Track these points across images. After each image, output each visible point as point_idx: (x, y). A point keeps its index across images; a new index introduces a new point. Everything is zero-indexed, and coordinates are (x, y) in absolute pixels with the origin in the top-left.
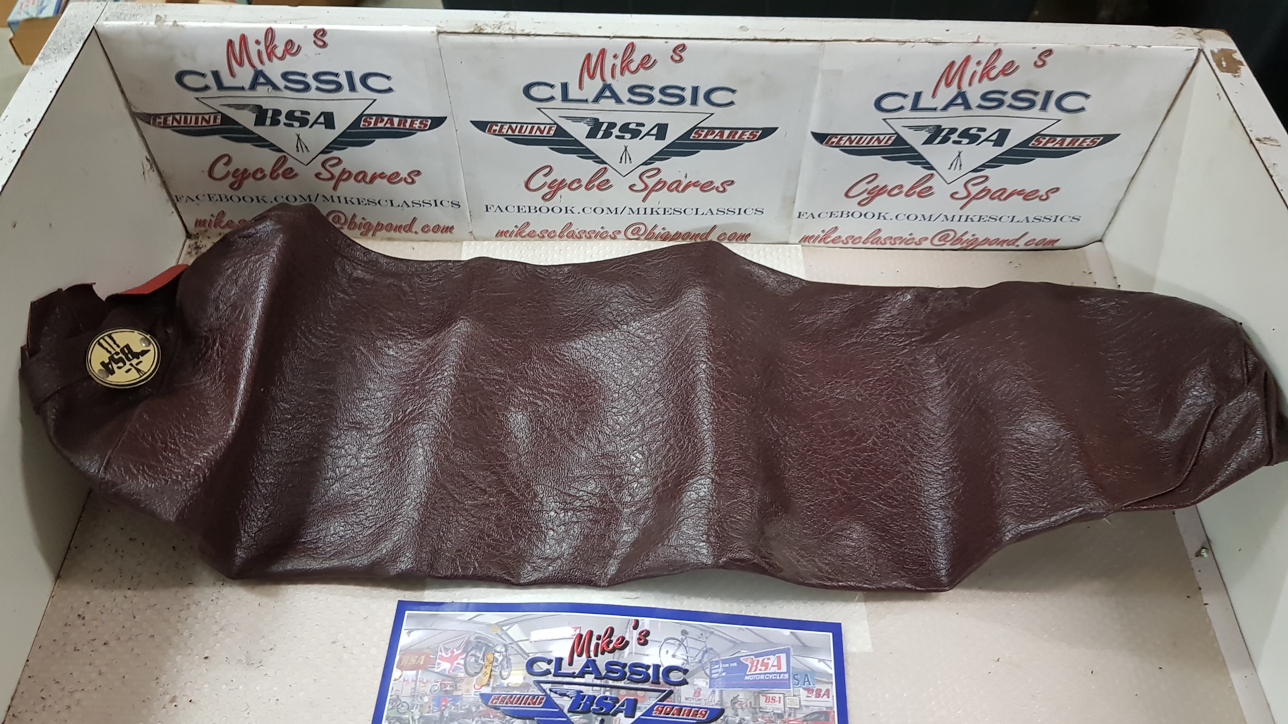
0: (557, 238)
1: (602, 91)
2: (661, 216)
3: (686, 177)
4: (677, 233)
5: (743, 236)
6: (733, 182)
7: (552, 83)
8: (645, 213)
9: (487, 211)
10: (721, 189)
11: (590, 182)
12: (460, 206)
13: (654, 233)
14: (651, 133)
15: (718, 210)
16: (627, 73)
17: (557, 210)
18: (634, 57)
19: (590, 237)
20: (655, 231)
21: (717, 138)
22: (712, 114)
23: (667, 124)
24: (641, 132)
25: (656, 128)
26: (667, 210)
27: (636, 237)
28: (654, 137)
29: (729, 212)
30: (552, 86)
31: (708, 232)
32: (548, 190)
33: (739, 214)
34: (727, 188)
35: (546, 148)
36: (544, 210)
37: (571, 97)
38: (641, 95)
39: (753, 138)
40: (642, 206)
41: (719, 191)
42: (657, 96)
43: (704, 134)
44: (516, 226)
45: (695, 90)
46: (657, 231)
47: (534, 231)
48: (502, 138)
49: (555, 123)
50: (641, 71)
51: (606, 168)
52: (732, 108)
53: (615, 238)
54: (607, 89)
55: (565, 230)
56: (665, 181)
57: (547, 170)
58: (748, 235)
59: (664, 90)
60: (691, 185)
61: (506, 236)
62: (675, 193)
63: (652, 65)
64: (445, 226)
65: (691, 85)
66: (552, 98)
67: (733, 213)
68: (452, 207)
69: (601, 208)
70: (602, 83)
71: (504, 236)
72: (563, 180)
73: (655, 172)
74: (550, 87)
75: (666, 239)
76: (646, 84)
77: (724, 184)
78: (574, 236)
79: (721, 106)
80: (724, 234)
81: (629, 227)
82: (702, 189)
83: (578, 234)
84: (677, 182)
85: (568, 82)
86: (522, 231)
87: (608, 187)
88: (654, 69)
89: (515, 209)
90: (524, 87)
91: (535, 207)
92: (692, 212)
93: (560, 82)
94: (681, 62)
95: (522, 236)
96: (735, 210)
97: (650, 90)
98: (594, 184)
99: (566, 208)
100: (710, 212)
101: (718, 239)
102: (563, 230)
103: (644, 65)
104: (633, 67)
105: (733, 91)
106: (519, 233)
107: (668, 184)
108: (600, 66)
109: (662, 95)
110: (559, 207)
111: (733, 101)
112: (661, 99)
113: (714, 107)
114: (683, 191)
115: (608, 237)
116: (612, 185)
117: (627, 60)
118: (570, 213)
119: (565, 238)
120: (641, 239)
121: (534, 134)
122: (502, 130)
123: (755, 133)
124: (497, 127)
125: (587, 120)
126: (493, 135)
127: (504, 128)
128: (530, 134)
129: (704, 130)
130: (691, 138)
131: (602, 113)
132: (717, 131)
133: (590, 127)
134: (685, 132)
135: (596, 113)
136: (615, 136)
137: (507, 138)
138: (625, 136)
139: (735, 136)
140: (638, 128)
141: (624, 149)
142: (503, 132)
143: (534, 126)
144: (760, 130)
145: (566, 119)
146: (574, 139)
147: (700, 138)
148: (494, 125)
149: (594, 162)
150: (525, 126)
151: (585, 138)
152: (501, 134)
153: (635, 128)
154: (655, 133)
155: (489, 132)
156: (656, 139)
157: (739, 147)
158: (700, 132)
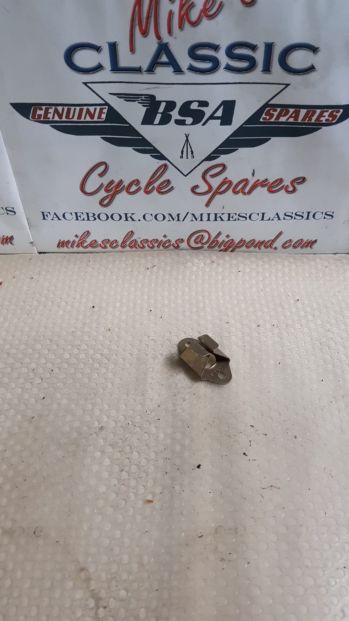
0: (119, 248)
1: (157, 55)
2: (226, 223)
3: (253, 174)
4: (241, 241)
5: (309, 243)
6: (304, 180)
7: (99, 45)
8: (209, 220)
9: (44, 219)
10: (291, 189)
11: (150, 183)
12: (15, 213)
13: (217, 241)
14: (215, 115)
15: (285, 214)
16: (187, 25)
17: (116, 217)
19: (153, 247)
20: (218, 239)
21: (291, 120)
22: (288, 85)
23: (235, 101)
24: (203, 113)
25: (222, 107)
26: (231, 216)
27: (200, 245)
28: (220, 121)
29: (296, 217)
30: (98, 49)
31: (273, 239)
32: (105, 194)
33: (308, 218)
34: (297, 186)
35: (98, 138)
36: (103, 217)
37: (122, 63)
38: (204, 59)
39: (332, 120)
40: (206, 211)
41: (288, 192)
42: (224, 59)
43: (276, 114)
44: (76, 236)
45: (269, 47)
46: (220, 239)
47: (95, 241)
48: (48, 125)
49: (106, 104)
50: (205, 21)
51: (165, 165)
52: (312, 76)
53: (177, 247)
54: (163, 51)
55: (127, 239)
56: (231, 180)
57: (102, 168)
58: (314, 242)
59: (232, 49)
60: (259, 184)
61: (68, 247)
62: (241, 194)
63: (217, 12)
64: (4, 236)
65: (264, 41)
66: (99, 68)
67: (301, 218)
68: (8, 214)
69: (162, 214)
70: (157, 43)
71: (65, 247)
72: (121, 182)
73: (220, 169)
74: (95, 50)
75: (229, 247)
76: (209, 43)
77: (295, 182)
78: (137, 246)
79: (298, 73)
80: (289, 241)
81: (192, 235)
82: (271, 189)
83: (140, 244)
84: (243, 182)
85: (116, 42)
86: (83, 241)
87: (169, 190)
88: (220, 18)
89: (73, 217)
90: (65, 52)
91: (93, 214)
92: (258, 217)
93: (107, 42)
94: (254, 4)
95: (84, 247)
96: (303, 214)
97: (214, 51)
98: (154, 186)
99: (126, 215)
100: (277, 217)
101: (283, 246)
102: (125, 240)
103: (207, 12)
104: (194, 14)
105: (314, 50)
106: (79, 243)
107: (234, 184)
108: (154, 16)
109: (228, 58)
110: (118, 214)
111: (314, 65)
112: (228, 64)
113: (291, 74)
114: (250, 192)
115: (171, 245)
116: (173, 186)
117: (186, 4)
118: (130, 221)
119: (128, 248)
120: (204, 248)
121: (84, 119)
122: (47, 116)
123: (336, 113)
124: (42, 111)
125: (142, 98)
126: (38, 122)
127: (49, 113)
128: (79, 119)
129: (277, 109)
130: (261, 120)
131: (159, 88)
132: (292, 110)
133: (146, 108)
134: (255, 111)
135: (152, 88)
136: (175, 121)
137: (54, 125)
138: (186, 120)
139: (312, 118)
140: (199, 109)
141: (186, 138)
142: (49, 118)
143: (83, 108)
144: (341, 109)
145: (117, 97)
146: (128, 125)
147: (271, 120)
148: (38, 109)
149: (152, 157)
150: (73, 108)
151: (141, 124)
152: (47, 120)
153: (198, 109)
154: (220, 115)
155: (33, 117)
156: (221, 124)
157: (317, 132)
158: (272, 111)
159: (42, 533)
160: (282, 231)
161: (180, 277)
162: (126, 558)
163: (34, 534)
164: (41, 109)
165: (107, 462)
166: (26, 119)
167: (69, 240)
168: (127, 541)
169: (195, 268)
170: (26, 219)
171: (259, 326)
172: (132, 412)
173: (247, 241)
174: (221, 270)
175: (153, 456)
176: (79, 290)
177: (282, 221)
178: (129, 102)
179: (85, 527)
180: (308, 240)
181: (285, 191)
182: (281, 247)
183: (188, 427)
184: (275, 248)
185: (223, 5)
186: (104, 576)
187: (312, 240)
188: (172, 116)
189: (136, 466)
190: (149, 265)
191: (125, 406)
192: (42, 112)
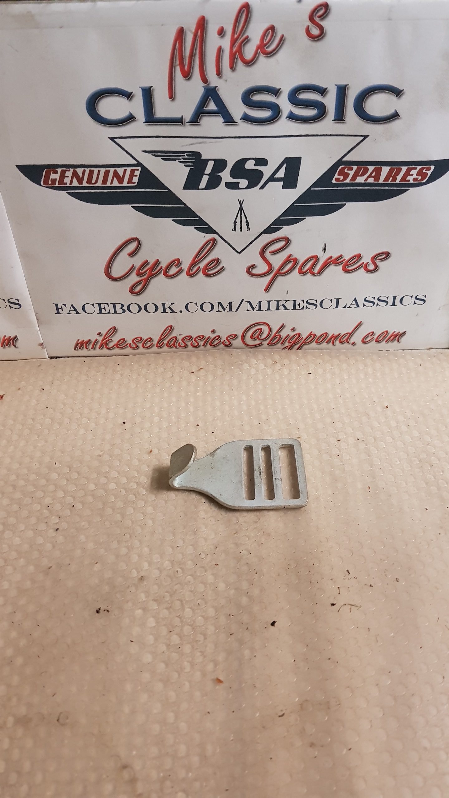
0: (155, 349)
1: (203, 102)
2: (291, 313)
3: (324, 250)
4: (310, 335)
5: (396, 336)
6: (388, 255)
7: (130, 91)
8: (269, 309)
9: (58, 312)
10: (371, 267)
11: (194, 263)
12: (20, 306)
13: (280, 336)
14: (276, 176)
15: (365, 300)
16: (240, 64)
17: (151, 308)
18: (250, 33)
19: (198, 346)
20: (282, 334)
21: (371, 180)
22: (366, 137)
23: (299, 159)
24: (261, 174)
25: (285, 166)
26: (297, 303)
27: (258, 342)
28: (282, 183)
29: (379, 303)
30: (129, 96)
31: (350, 331)
32: (137, 279)
33: (393, 304)
34: (380, 264)
35: (128, 207)
36: (134, 308)
37: (159, 113)
38: (261, 106)
39: (422, 180)
40: (265, 297)
41: (368, 271)
42: (286, 107)
43: (351, 173)
44: (99, 334)
45: (342, 91)
46: (284, 334)
47: (124, 339)
48: (64, 193)
49: (139, 164)
50: (262, 59)
51: (214, 240)
52: (395, 125)
53: (230, 345)
54: (210, 97)
55: (165, 336)
56: (296, 258)
57: (133, 246)
58: (402, 334)
59: (296, 93)
60: (332, 262)
61: (87, 349)
62: (309, 275)
63: (278, 49)
64: (5, 336)
65: (336, 84)
66: (130, 119)
67: (385, 304)
68: (11, 307)
69: (210, 303)
70: (203, 87)
71: (85, 349)
72: (157, 262)
73: (282, 243)
74: (125, 97)
75: (295, 343)
76: (268, 86)
77: (376, 258)
78: (178, 346)
79: (379, 122)
80: (371, 334)
81: (247, 329)
82: (347, 268)
83: (181, 342)
84: (312, 259)
85: (152, 87)
86: (108, 340)
87: (218, 271)
88: (281, 55)
89: (95, 309)
90: (87, 100)
91: (122, 304)
92: (331, 304)
93: (140, 87)
94: (322, 38)
95: (108, 348)
96: (388, 299)
97: (274, 96)
98: (199, 267)
99: (164, 304)
100: (355, 303)
101: (363, 341)
102: (162, 338)
103: (265, 48)
104: (249, 51)
105: (398, 93)
106: (104, 343)
107: (300, 263)
108: (199, 54)
109: (292, 104)
110: (154, 304)
111: (397, 111)
112: (292, 112)
113: (369, 123)
114: (320, 273)
115: (220, 344)
116: (223, 267)
117: (239, 39)
118: (169, 312)
119: (165, 348)
120: (263, 346)
121: (110, 183)
122: (64, 181)
123: (426, 170)
124: (56, 174)
125: (185, 156)
126: (52, 189)
127: (66, 177)
128: (104, 184)
129: (353, 166)
130: (334, 181)
131: (205, 142)
132: (371, 168)
133: (189, 169)
134: (326, 170)
135: (197, 143)
136: (225, 185)
137: (73, 192)
138: (239, 183)
139: (397, 177)
140: (257, 169)
141: (239, 206)
142: (66, 184)
143: (110, 170)
144: (432, 165)
145: (153, 155)
146: (167, 191)
147: (345, 182)
148: (52, 172)
149: (197, 230)
150: (96, 170)
151: (183, 189)
152: (63, 185)
153: (254, 168)
154: (283, 176)
155: (46, 182)
156: (284, 187)
157: (403, 194)
158: (347, 170)
159: (68, 721)
160: (361, 322)
161: (235, 382)
162: (182, 749)
163: (57, 722)
164: (56, 172)
165: (151, 622)
166: (37, 185)
167: (90, 340)
168: (183, 726)
169: (253, 371)
170: (34, 312)
171: (340, 440)
172: (180, 556)
173: (318, 334)
174: (286, 371)
175: (211, 612)
176: (104, 403)
177: (362, 308)
178: (167, 161)
179: (127, 710)
180: (395, 331)
181: (364, 269)
182: (361, 341)
183: (256, 573)
184: (354, 344)
185: (284, 40)
186: (154, 774)
187: (399, 332)
188: (222, 179)
189: (188, 627)
190: (194, 369)
191: (171, 549)
192: (57, 176)
